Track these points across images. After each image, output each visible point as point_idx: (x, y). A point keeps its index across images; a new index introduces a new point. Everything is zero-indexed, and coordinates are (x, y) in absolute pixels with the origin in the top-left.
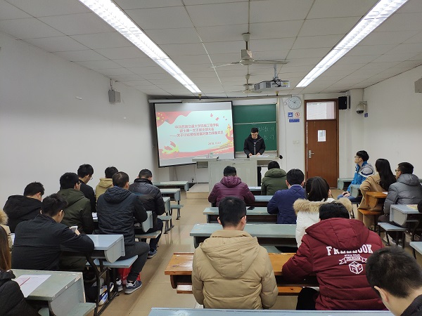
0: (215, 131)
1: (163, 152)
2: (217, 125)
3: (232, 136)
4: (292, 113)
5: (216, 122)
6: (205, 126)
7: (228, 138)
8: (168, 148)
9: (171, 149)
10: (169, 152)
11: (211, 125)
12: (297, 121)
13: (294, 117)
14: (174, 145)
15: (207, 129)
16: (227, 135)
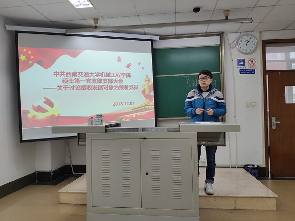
0: (124, 84)
1: (30, 116)
2: (128, 75)
3: (152, 93)
4: (243, 61)
5: (126, 71)
6: (108, 75)
7: (147, 96)
8: (39, 109)
9: (44, 111)
10: (41, 116)
11: (118, 75)
12: (252, 71)
13: (247, 66)
14: (51, 104)
15: (111, 81)
16: (144, 92)
